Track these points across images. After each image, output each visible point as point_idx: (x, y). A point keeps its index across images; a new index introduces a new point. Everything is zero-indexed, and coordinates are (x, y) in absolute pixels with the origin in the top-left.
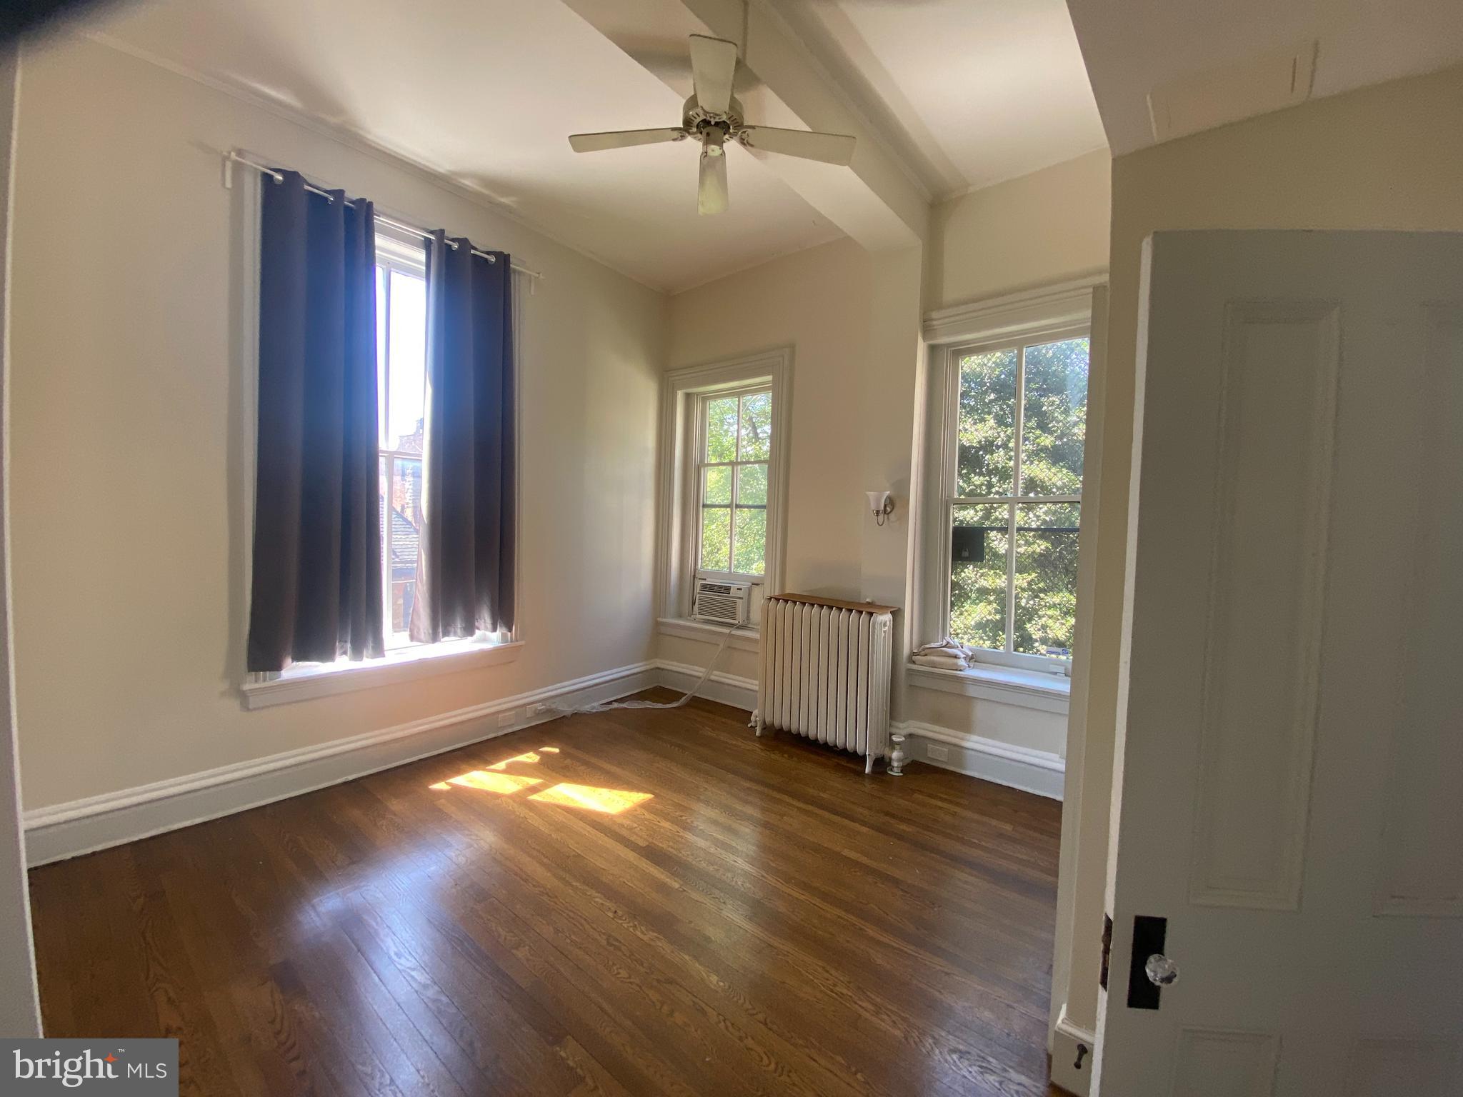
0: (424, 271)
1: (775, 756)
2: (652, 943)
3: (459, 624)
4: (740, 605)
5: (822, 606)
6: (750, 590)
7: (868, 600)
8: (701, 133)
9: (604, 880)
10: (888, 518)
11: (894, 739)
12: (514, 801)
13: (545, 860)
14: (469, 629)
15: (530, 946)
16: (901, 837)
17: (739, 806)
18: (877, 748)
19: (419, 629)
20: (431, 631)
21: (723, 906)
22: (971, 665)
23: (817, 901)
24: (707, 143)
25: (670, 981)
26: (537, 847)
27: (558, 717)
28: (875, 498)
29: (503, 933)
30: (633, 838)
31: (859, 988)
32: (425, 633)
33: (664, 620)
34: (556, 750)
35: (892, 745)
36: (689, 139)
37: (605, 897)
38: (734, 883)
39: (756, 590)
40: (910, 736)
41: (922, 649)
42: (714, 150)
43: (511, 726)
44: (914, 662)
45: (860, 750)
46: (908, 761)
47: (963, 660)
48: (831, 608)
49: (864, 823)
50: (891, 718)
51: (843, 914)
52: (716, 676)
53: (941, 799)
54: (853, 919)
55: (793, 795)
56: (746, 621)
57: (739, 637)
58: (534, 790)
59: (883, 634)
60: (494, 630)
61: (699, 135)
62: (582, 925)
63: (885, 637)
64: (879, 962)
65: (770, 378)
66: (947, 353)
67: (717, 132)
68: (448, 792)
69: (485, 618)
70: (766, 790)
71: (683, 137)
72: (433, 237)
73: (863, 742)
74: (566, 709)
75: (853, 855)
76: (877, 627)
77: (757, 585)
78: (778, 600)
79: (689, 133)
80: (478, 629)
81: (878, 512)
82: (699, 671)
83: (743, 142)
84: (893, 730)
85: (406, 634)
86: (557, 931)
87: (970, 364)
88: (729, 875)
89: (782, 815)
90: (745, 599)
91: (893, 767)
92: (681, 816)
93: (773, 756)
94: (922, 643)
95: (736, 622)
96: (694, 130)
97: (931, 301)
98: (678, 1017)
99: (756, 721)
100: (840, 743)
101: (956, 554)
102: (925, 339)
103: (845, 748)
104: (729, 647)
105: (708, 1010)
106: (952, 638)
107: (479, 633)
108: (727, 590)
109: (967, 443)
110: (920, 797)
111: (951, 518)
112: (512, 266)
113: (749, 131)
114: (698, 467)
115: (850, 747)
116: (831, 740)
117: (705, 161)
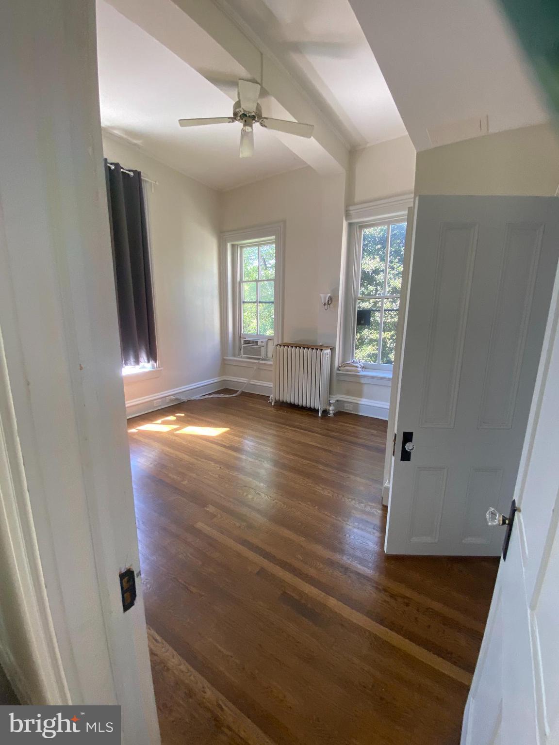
1: (281, 412)
2: (236, 476)
3: (132, 360)
4: (263, 350)
6: (267, 342)
7: (321, 344)
9: (213, 457)
10: (330, 307)
11: (331, 402)
12: (169, 434)
14: (137, 362)
15: (187, 480)
16: (333, 437)
17: (266, 430)
18: (324, 406)
21: (263, 463)
22: (363, 370)
23: (300, 459)
24: (245, 125)
25: (245, 486)
27: (181, 402)
28: (324, 297)
29: (175, 477)
30: (224, 444)
31: (316, 483)
33: (227, 358)
34: (183, 415)
35: (330, 404)
36: (237, 123)
37: (215, 463)
38: (266, 456)
39: (270, 343)
40: (338, 401)
41: (344, 364)
42: (248, 129)
43: (160, 406)
44: (339, 370)
45: (317, 408)
46: (337, 411)
47: (360, 368)
48: (304, 348)
50: (329, 394)
51: (310, 462)
52: (253, 382)
53: (349, 424)
56: (266, 357)
57: (263, 364)
58: (177, 429)
59: (327, 359)
60: (149, 362)
61: (241, 120)
62: (208, 473)
64: (323, 476)
65: (274, 237)
66: (357, 227)
67: (249, 120)
68: (137, 433)
69: (143, 357)
71: (233, 121)
73: (319, 405)
74: (184, 398)
75: (314, 444)
76: (324, 355)
77: (270, 340)
78: (281, 346)
79: (236, 120)
80: (141, 362)
81: (325, 304)
82: (244, 380)
83: (262, 125)
84: (331, 399)
86: (197, 475)
87: (367, 231)
88: (264, 453)
89: (285, 432)
90: (265, 347)
91: (330, 413)
94: (344, 361)
95: (262, 357)
96: (239, 118)
97: (350, 201)
98: (250, 497)
99: (272, 400)
100: (308, 405)
101: (359, 323)
102: (346, 220)
103: (311, 408)
104: (258, 368)
105: (260, 493)
106: (356, 360)
107: (141, 364)
108: (256, 343)
109: (365, 269)
110: (340, 423)
111: (357, 306)
112: (142, 178)
113: (265, 120)
114: (240, 282)
115: (312, 406)
116: (304, 405)
117: (244, 134)
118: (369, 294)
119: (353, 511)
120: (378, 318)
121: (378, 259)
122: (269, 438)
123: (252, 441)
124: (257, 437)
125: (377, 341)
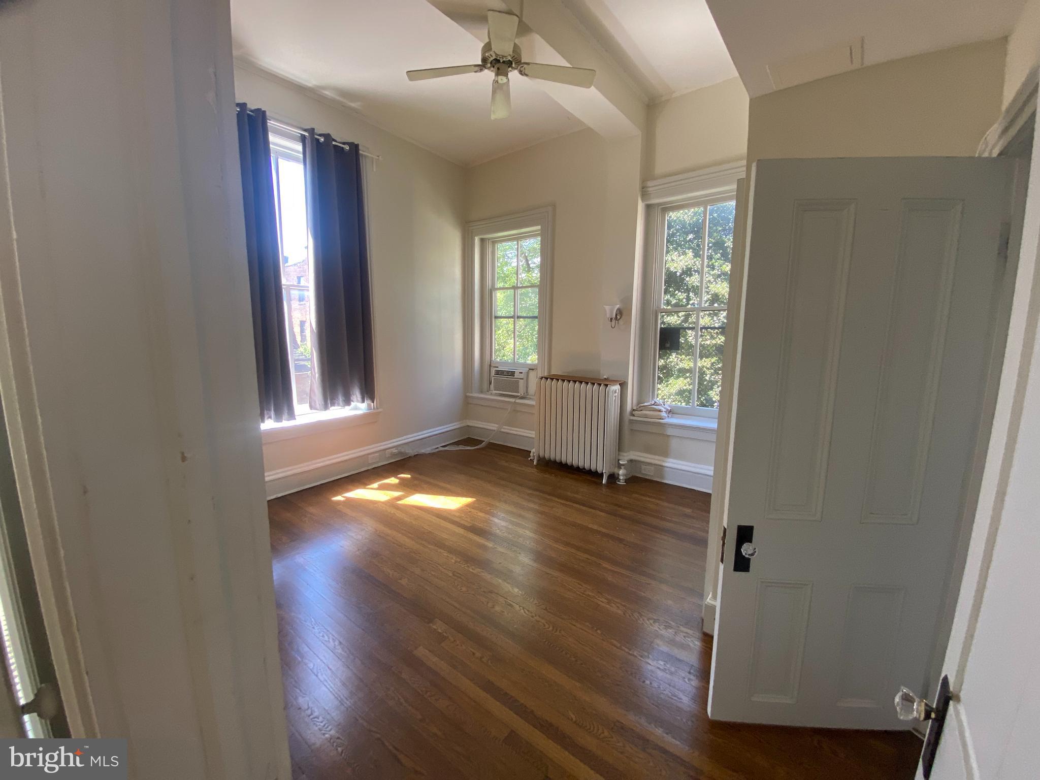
0: (302, 158)
1: (547, 476)
2: (479, 574)
3: (341, 398)
4: (522, 383)
5: (575, 382)
6: (528, 373)
7: (605, 377)
8: (494, 67)
9: (447, 544)
10: (618, 323)
11: (621, 462)
12: (386, 505)
13: (410, 535)
14: (347, 401)
15: (407, 578)
17: (525, 503)
18: (610, 468)
19: (315, 402)
20: (323, 403)
21: (518, 555)
22: (670, 416)
23: (573, 551)
24: (497, 74)
25: (491, 592)
26: (404, 528)
27: (406, 457)
28: (610, 310)
29: (391, 573)
30: (462, 522)
31: (599, 592)
32: (319, 404)
33: (471, 395)
34: (409, 476)
35: (619, 466)
36: (486, 71)
37: (448, 552)
38: (524, 544)
39: (532, 374)
40: (631, 461)
41: (640, 406)
42: (502, 79)
43: (377, 462)
44: (634, 415)
45: (599, 470)
46: (629, 476)
47: (665, 413)
48: (581, 382)
49: (602, 511)
50: (619, 450)
51: (589, 557)
52: (506, 429)
53: (649, 497)
54: (593, 558)
55: (559, 497)
56: (525, 394)
57: (521, 404)
58: (399, 498)
59: (614, 398)
60: (363, 401)
61: (492, 69)
62: (437, 567)
63: (615, 400)
64: (609, 579)
65: (539, 227)
66: (658, 210)
67: (503, 66)
68: (344, 502)
69: (356, 394)
70: (541, 494)
71: (481, 70)
72: (306, 134)
73: (601, 465)
74: (411, 452)
75: (595, 527)
76: (611, 394)
77: (533, 370)
78: (547, 379)
79: (486, 68)
80: (353, 401)
81: (611, 319)
82: (493, 427)
83: (521, 73)
84: (620, 458)
85: (307, 405)
86: (423, 570)
87: (673, 215)
88: (521, 539)
89: (552, 507)
90: (525, 379)
91: (620, 479)
92: (490, 510)
93: (545, 476)
94: (639, 403)
95: (519, 394)
96: (489, 65)
97: (647, 175)
98: (497, 608)
99: (534, 456)
100: (587, 466)
101: (663, 347)
102: (643, 200)
103: (590, 470)
104: (514, 410)
105: (514, 604)
106: (658, 400)
107: (353, 404)
108: (512, 374)
109: (672, 269)
110: (637, 495)
111: (659, 322)
112: (360, 152)
113: (525, 66)
114: (491, 290)
115: (593, 468)
116: (581, 465)
117: (496, 85)
118: (676, 305)
119: (658, 641)
120: (691, 338)
121: (690, 254)
122: (530, 515)
123: (503, 519)
124: (512, 513)
125: (691, 373)
